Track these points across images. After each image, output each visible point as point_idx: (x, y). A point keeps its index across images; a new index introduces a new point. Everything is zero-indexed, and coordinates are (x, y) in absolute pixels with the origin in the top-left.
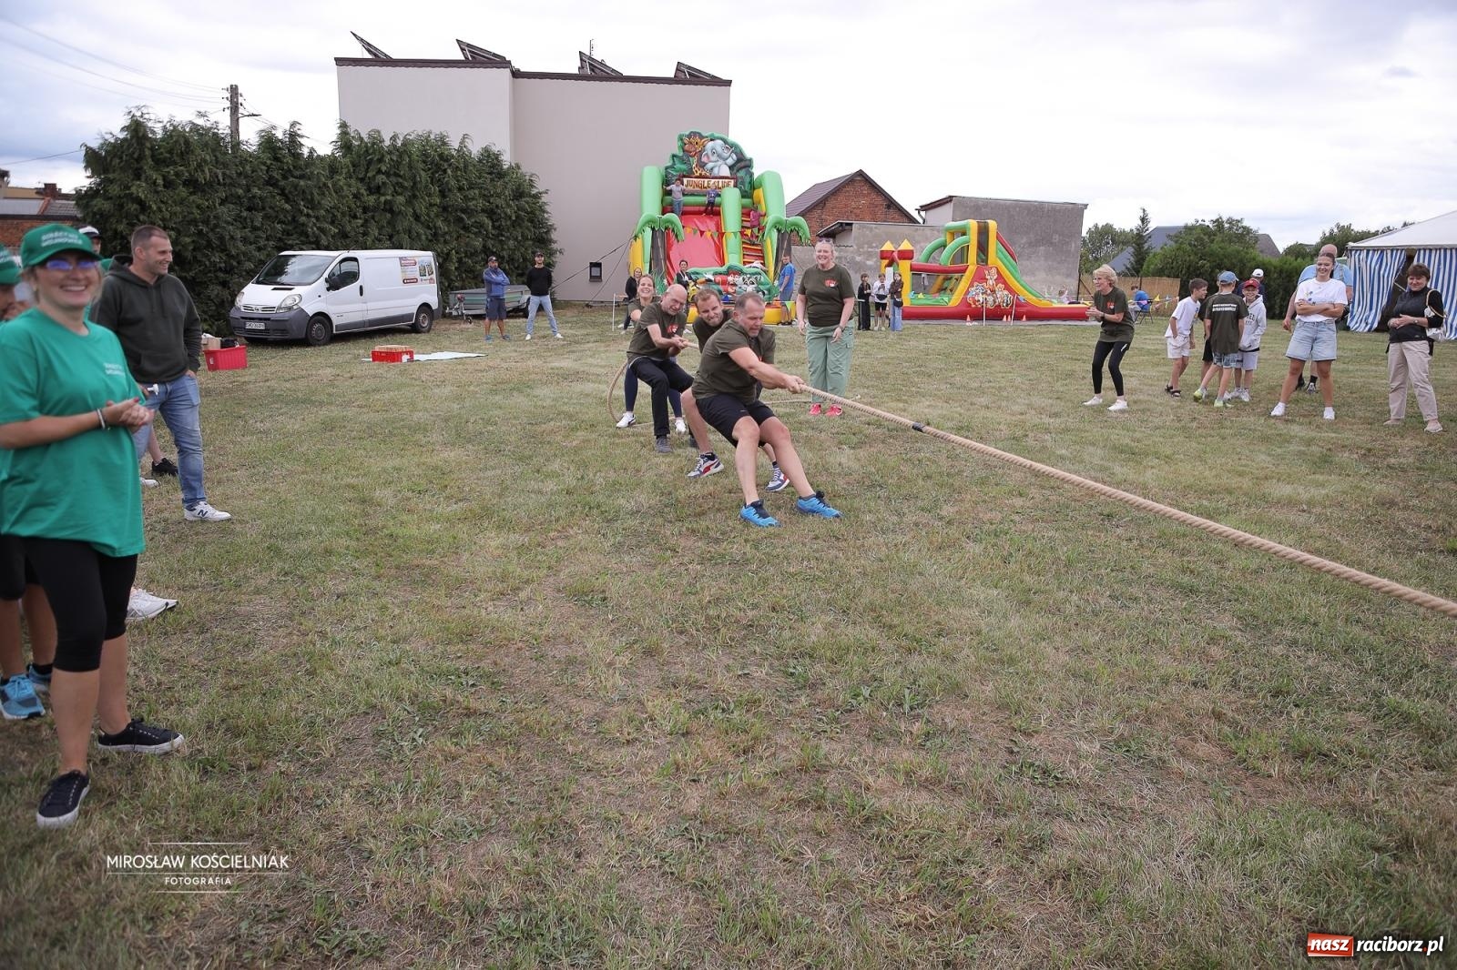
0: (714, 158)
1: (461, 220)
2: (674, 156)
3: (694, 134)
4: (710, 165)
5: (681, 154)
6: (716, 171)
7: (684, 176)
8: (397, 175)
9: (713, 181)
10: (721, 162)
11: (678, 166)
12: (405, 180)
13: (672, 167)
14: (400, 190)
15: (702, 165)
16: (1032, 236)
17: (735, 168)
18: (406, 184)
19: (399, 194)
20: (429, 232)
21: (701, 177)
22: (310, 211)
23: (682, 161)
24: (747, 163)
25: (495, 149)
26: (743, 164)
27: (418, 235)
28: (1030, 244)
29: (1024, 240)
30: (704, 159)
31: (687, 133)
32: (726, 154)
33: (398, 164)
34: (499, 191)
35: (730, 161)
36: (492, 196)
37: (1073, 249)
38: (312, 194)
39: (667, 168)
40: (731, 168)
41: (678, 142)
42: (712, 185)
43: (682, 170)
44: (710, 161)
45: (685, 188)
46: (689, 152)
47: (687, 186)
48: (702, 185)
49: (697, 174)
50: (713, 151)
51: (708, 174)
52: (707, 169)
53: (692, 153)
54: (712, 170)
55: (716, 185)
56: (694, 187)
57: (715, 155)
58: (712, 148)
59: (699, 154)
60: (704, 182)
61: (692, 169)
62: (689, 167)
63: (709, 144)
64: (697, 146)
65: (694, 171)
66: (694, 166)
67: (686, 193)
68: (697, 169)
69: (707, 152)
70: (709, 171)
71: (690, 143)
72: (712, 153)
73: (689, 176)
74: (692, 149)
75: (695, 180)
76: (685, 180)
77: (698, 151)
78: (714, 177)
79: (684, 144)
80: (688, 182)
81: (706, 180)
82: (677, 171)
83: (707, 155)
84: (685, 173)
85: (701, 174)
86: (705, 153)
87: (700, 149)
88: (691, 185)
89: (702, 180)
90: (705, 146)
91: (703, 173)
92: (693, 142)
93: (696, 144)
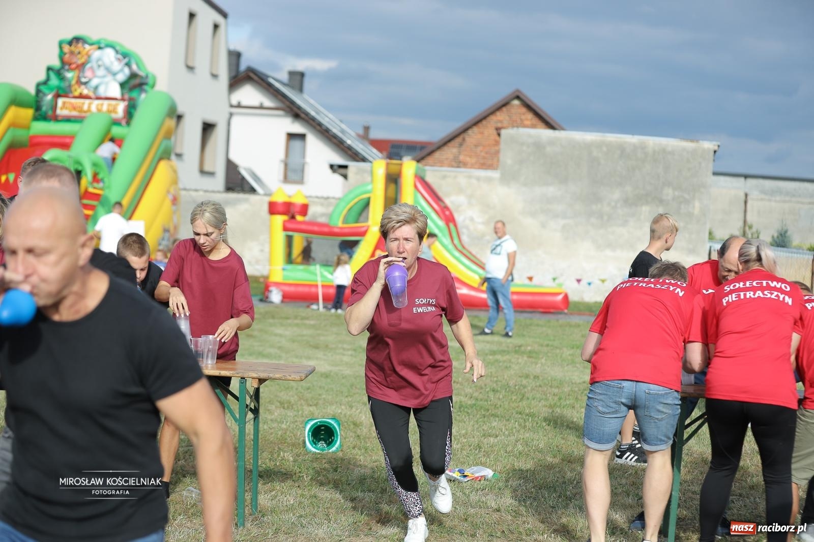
0: (101, 72)
2: (49, 69)
4: (95, 82)
5: (56, 63)
6: (102, 92)
7: (57, 96)
10: (109, 78)
11: (54, 81)
16: (628, 188)
17: (127, 86)
21: (81, 96)
23: (59, 73)
24: (143, 81)
26: (136, 81)
28: (627, 202)
29: (617, 195)
31: (69, 38)
32: (116, 66)
35: (122, 77)
37: (696, 211)
40: (122, 85)
41: (56, 51)
42: (94, 108)
43: (58, 88)
44: (95, 76)
45: (59, 112)
46: (70, 64)
47: (61, 109)
48: (79, 107)
49: (77, 94)
50: (100, 63)
51: (91, 94)
52: (91, 87)
53: (73, 66)
54: (96, 88)
55: (100, 107)
56: (70, 111)
57: (102, 69)
58: (99, 60)
59: (81, 67)
60: (83, 104)
61: (70, 86)
62: (67, 84)
63: (96, 54)
64: (79, 56)
65: (73, 89)
66: (74, 82)
67: (60, 118)
68: (76, 87)
69: (93, 64)
70: (92, 89)
71: (72, 53)
72: (99, 66)
73: (66, 96)
74: (74, 60)
75: (73, 101)
76: (60, 101)
77: (80, 62)
78: (98, 98)
79: (65, 54)
80: (64, 103)
81: (87, 101)
82: (51, 89)
83: (92, 68)
84: (61, 92)
85: (81, 94)
86: (88, 66)
87: (83, 60)
88: (66, 108)
89: (81, 101)
90: (89, 56)
91: (85, 92)
92: (77, 51)
93: (79, 53)
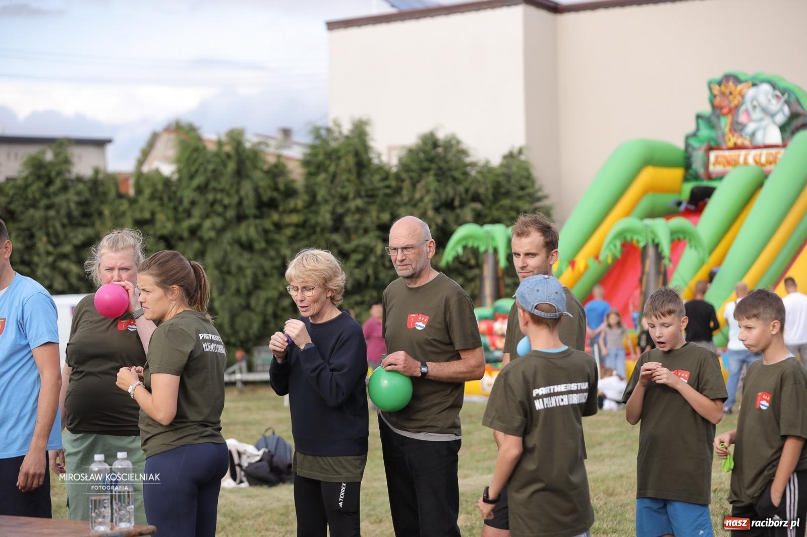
0: (757, 115)
1: (335, 244)
2: (699, 117)
3: (727, 78)
4: (751, 127)
5: (706, 109)
6: (760, 138)
7: (710, 149)
8: (215, 190)
9: (754, 153)
10: (767, 121)
11: (705, 132)
12: (229, 195)
13: (694, 135)
14: (219, 208)
15: (737, 128)
17: (788, 129)
18: (226, 201)
19: (219, 215)
20: (267, 265)
21: (736, 147)
22: (50, 248)
23: (709, 124)
25: (441, 135)
26: (798, 122)
27: (240, 269)
30: (742, 118)
31: (718, 76)
32: (775, 105)
33: (216, 174)
34: (417, 196)
35: (781, 118)
36: (405, 204)
38: (55, 228)
39: (687, 138)
40: (782, 128)
41: (706, 94)
42: (751, 160)
43: (709, 140)
44: (750, 120)
45: (712, 168)
46: (721, 108)
47: (714, 164)
48: (735, 161)
49: (731, 144)
50: (755, 103)
51: (747, 143)
52: (746, 135)
53: (726, 110)
54: (753, 135)
55: (757, 159)
56: (724, 166)
57: (758, 110)
58: (754, 99)
59: (734, 110)
60: (739, 156)
61: (724, 135)
62: (719, 133)
63: (751, 92)
64: (731, 97)
65: (727, 139)
66: (727, 130)
67: (713, 176)
68: (730, 136)
69: (748, 105)
70: (748, 137)
71: (723, 94)
72: (755, 107)
73: (718, 148)
74: (725, 103)
75: (727, 153)
76: (713, 155)
77: (733, 105)
78: (756, 147)
79: (715, 96)
80: (717, 157)
81: (743, 153)
82: (701, 142)
83: (747, 111)
84: (713, 144)
85: (735, 144)
86: (743, 108)
87: (735, 102)
88: (720, 163)
89: (736, 152)
90: (743, 96)
91: (739, 142)
92: (727, 92)
93: (731, 93)
